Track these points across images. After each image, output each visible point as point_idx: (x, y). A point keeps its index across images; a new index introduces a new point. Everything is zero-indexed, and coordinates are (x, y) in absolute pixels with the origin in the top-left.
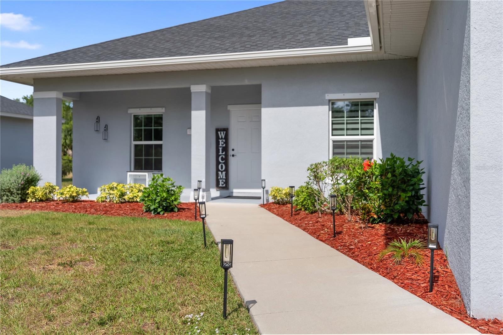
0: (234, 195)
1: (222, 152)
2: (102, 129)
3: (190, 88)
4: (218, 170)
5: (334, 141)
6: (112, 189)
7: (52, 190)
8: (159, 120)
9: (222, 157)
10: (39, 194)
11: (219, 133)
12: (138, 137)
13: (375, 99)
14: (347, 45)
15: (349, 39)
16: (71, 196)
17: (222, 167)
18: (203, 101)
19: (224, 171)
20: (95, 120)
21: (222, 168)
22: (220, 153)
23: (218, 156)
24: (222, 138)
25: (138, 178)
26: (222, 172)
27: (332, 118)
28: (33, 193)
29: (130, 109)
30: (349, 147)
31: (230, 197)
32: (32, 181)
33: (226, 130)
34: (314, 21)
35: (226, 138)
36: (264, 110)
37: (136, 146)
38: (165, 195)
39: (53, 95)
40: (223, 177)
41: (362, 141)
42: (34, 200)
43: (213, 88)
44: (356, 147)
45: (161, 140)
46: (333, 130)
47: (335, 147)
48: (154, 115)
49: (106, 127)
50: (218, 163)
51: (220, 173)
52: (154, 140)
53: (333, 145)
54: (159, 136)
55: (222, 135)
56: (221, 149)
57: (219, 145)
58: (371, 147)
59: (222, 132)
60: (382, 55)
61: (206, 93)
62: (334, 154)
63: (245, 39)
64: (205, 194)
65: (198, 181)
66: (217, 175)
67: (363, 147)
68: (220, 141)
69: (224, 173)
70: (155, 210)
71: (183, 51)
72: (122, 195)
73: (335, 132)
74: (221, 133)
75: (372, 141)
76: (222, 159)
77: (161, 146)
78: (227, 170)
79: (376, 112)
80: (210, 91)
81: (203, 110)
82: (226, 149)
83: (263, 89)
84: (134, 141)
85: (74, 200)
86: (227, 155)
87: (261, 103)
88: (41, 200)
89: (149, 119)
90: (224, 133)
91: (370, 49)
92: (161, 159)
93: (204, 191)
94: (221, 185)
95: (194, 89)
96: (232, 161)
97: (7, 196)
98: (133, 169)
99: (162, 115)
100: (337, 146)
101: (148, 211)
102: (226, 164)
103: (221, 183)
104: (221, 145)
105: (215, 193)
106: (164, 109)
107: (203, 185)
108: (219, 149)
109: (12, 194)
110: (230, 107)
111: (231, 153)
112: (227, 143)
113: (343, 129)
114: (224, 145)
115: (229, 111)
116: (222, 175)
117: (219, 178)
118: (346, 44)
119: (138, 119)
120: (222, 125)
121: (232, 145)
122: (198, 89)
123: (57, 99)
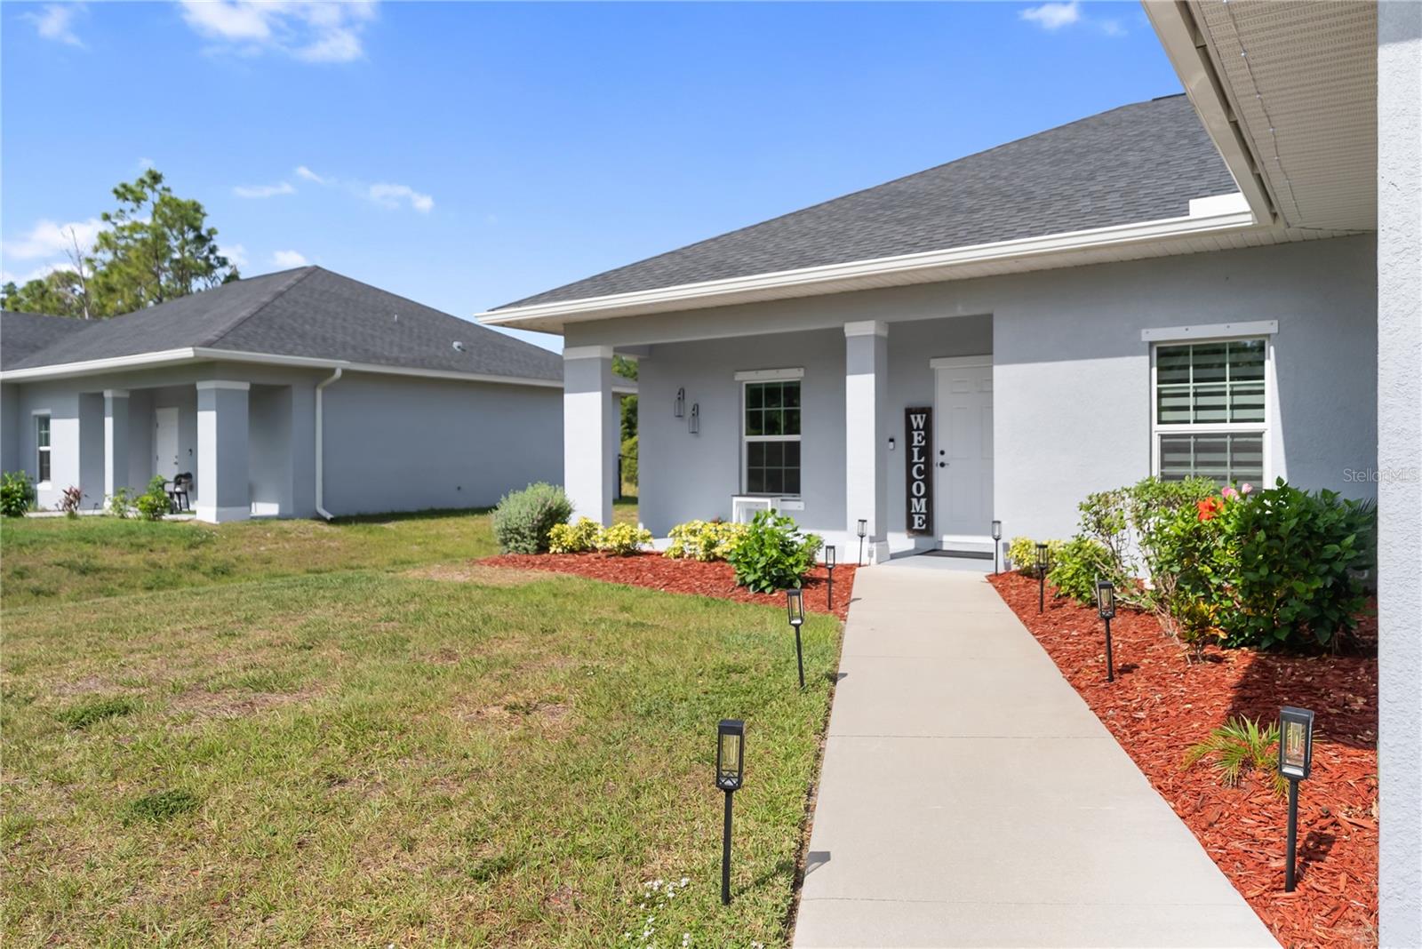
0: (945, 547)
1: (919, 458)
2: (689, 412)
3: (843, 329)
4: (910, 495)
5: (1163, 437)
6: (693, 533)
7: (590, 530)
8: (793, 391)
9: (919, 468)
10: (569, 539)
11: (913, 417)
12: (754, 425)
13: (1268, 336)
14: (1188, 215)
15: (1193, 203)
16: (621, 546)
17: (919, 488)
18: (869, 354)
19: (923, 497)
20: (676, 396)
21: (919, 491)
22: (916, 460)
23: (910, 465)
24: (918, 429)
25: (754, 507)
26: (919, 499)
27: (1159, 383)
28: (559, 536)
29: (739, 373)
30: (1200, 449)
31: (936, 551)
32: (558, 514)
33: (927, 412)
34: (1125, 164)
35: (928, 428)
36: (998, 371)
37: (751, 445)
38: (774, 553)
39: (596, 352)
40: (921, 509)
41: (1233, 435)
42: (560, 550)
43: (893, 327)
44: (1221, 449)
45: (797, 432)
46: (1160, 409)
47: (1165, 449)
48: (785, 383)
49: (696, 408)
50: (910, 480)
51: (914, 501)
52: (785, 434)
53: (1162, 444)
54: (793, 426)
55: (918, 421)
56: (916, 450)
57: (913, 442)
58: (1258, 448)
59: (919, 416)
60: (1278, 232)
61: (877, 337)
62: (1164, 464)
63: (960, 218)
64: (874, 546)
65: (860, 521)
66: (909, 505)
67: (1236, 448)
68: (915, 433)
69: (923, 501)
70: (756, 583)
71: (827, 255)
72: (711, 545)
73: (1166, 415)
74: (916, 418)
75: (1260, 435)
76: (919, 472)
77: (796, 445)
78: (929, 496)
79: (1270, 367)
80: (885, 333)
81: (871, 373)
82: (926, 451)
83: (996, 324)
84: (747, 434)
85: (629, 552)
86: (929, 463)
87: (991, 353)
88: (572, 551)
89: (772, 392)
90: (922, 417)
91: (1248, 220)
92: (798, 471)
93: (872, 540)
94: (916, 527)
95: (853, 330)
96: (940, 475)
97: (517, 541)
98: (745, 491)
99: (799, 382)
100: (1171, 446)
101: (744, 584)
102: (929, 482)
103: (917, 522)
104: (915, 443)
105: (901, 541)
106: (802, 370)
107: (870, 529)
108: (913, 452)
109: (524, 535)
110: (934, 363)
111: (938, 459)
112: (928, 437)
113: (1187, 408)
114: (923, 444)
115: (933, 371)
116: (919, 506)
117: (913, 511)
118: (1186, 212)
119: (755, 395)
120: (918, 400)
121: (940, 442)
122: (861, 331)
123: (603, 360)
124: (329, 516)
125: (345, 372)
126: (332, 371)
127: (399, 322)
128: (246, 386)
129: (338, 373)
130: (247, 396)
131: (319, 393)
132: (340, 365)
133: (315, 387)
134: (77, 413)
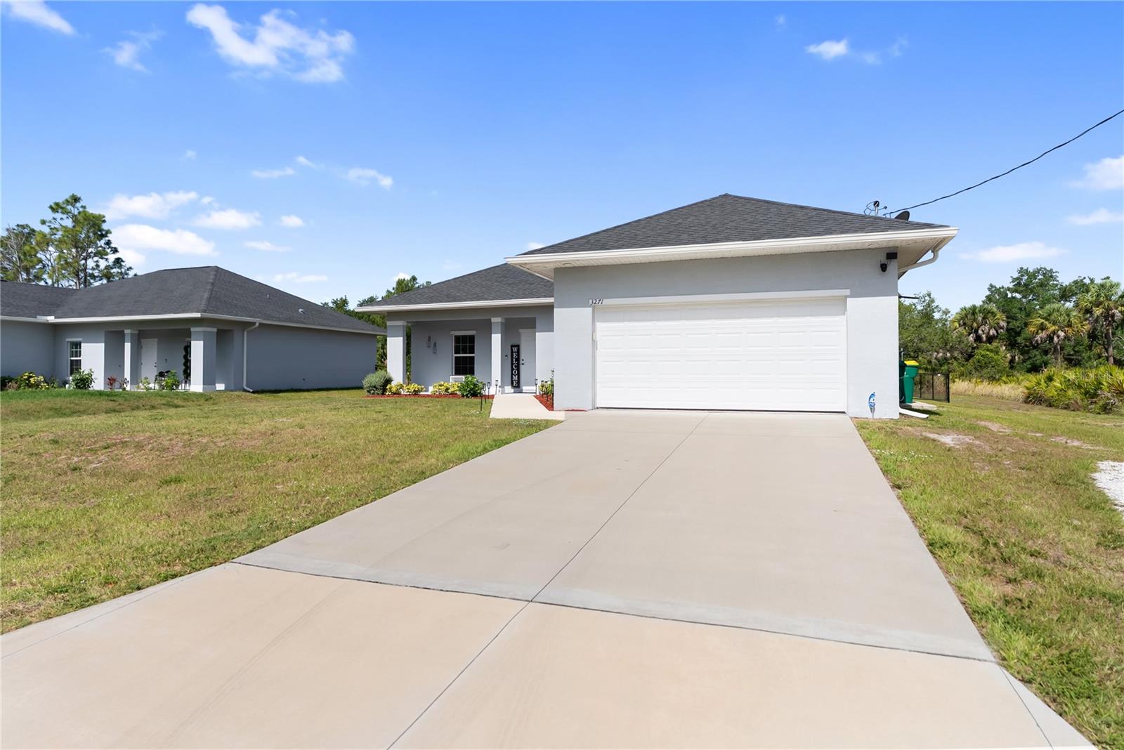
0: (524, 391)
1: (515, 362)
2: (432, 345)
3: (490, 319)
4: (512, 374)
6: (440, 385)
7: (401, 387)
8: (472, 339)
10: (394, 390)
11: (513, 348)
12: (457, 350)
16: (414, 391)
17: (515, 372)
18: (499, 328)
19: (517, 375)
20: (427, 339)
23: (512, 364)
24: (515, 352)
25: (457, 380)
26: (515, 375)
28: (390, 388)
29: (452, 332)
31: (521, 392)
32: (388, 381)
33: (518, 346)
35: (518, 352)
36: (537, 334)
37: (456, 357)
38: (472, 386)
39: (400, 324)
42: (391, 393)
43: (506, 319)
45: (473, 353)
48: (469, 336)
49: (435, 344)
50: (512, 369)
52: (469, 354)
54: (472, 350)
55: (515, 349)
56: (514, 359)
57: (513, 357)
61: (502, 323)
63: (527, 286)
64: (500, 389)
65: (497, 382)
66: (512, 378)
68: (514, 354)
70: (467, 395)
71: (486, 296)
72: (447, 389)
76: (515, 366)
77: (473, 357)
78: (519, 374)
80: (504, 321)
81: (499, 334)
82: (518, 360)
83: (537, 320)
84: (455, 354)
85: (416, 393)
86: (518, 364)
87: (535, 328)
88: (395, 394)
89: (465, 339)
92: (474, 367)
93: (500, 387)
94: (514, 385)
95: (494, 320)
96: (522, 367)
97: (374, 390)
98: (453, 373)
99: (474, 335)
101: (463, 396)
102: (518, 370)
103: (515, 383)
105: (509, 389)
106: (475, 332)
107: (499, 384)
109: (377, 389)
110: (520, 330)
111: (521, 362)
112: (518, 355)
114: (517, 357)
115: (520, 333)
116: (515, 378)
119: (457, 339)
120: (515, 343)
121: (522, 356)
122: (496, 320)
123: (403, 326)
124: (251, 391)
125: (260, 324)
126: (255, 323)
127: (269, 298)
128: (215, 330)
129: (257, 324)
130: (215, 334)
131: (245, 333)
132: (258, 321)
133: (243, 331)
134: (103, 341)
